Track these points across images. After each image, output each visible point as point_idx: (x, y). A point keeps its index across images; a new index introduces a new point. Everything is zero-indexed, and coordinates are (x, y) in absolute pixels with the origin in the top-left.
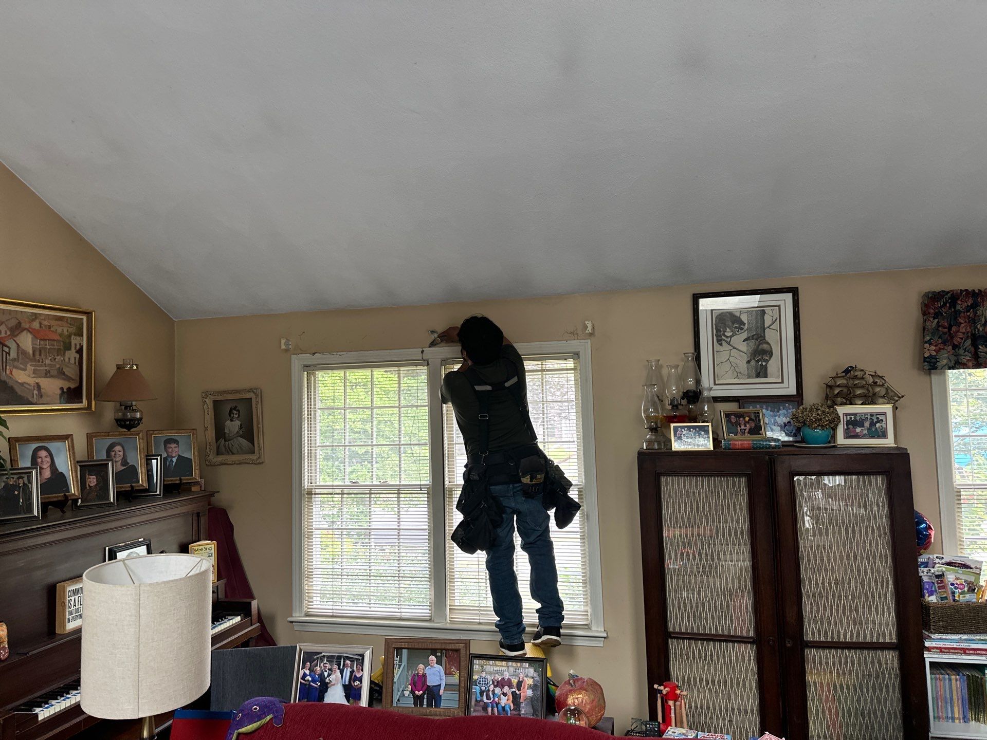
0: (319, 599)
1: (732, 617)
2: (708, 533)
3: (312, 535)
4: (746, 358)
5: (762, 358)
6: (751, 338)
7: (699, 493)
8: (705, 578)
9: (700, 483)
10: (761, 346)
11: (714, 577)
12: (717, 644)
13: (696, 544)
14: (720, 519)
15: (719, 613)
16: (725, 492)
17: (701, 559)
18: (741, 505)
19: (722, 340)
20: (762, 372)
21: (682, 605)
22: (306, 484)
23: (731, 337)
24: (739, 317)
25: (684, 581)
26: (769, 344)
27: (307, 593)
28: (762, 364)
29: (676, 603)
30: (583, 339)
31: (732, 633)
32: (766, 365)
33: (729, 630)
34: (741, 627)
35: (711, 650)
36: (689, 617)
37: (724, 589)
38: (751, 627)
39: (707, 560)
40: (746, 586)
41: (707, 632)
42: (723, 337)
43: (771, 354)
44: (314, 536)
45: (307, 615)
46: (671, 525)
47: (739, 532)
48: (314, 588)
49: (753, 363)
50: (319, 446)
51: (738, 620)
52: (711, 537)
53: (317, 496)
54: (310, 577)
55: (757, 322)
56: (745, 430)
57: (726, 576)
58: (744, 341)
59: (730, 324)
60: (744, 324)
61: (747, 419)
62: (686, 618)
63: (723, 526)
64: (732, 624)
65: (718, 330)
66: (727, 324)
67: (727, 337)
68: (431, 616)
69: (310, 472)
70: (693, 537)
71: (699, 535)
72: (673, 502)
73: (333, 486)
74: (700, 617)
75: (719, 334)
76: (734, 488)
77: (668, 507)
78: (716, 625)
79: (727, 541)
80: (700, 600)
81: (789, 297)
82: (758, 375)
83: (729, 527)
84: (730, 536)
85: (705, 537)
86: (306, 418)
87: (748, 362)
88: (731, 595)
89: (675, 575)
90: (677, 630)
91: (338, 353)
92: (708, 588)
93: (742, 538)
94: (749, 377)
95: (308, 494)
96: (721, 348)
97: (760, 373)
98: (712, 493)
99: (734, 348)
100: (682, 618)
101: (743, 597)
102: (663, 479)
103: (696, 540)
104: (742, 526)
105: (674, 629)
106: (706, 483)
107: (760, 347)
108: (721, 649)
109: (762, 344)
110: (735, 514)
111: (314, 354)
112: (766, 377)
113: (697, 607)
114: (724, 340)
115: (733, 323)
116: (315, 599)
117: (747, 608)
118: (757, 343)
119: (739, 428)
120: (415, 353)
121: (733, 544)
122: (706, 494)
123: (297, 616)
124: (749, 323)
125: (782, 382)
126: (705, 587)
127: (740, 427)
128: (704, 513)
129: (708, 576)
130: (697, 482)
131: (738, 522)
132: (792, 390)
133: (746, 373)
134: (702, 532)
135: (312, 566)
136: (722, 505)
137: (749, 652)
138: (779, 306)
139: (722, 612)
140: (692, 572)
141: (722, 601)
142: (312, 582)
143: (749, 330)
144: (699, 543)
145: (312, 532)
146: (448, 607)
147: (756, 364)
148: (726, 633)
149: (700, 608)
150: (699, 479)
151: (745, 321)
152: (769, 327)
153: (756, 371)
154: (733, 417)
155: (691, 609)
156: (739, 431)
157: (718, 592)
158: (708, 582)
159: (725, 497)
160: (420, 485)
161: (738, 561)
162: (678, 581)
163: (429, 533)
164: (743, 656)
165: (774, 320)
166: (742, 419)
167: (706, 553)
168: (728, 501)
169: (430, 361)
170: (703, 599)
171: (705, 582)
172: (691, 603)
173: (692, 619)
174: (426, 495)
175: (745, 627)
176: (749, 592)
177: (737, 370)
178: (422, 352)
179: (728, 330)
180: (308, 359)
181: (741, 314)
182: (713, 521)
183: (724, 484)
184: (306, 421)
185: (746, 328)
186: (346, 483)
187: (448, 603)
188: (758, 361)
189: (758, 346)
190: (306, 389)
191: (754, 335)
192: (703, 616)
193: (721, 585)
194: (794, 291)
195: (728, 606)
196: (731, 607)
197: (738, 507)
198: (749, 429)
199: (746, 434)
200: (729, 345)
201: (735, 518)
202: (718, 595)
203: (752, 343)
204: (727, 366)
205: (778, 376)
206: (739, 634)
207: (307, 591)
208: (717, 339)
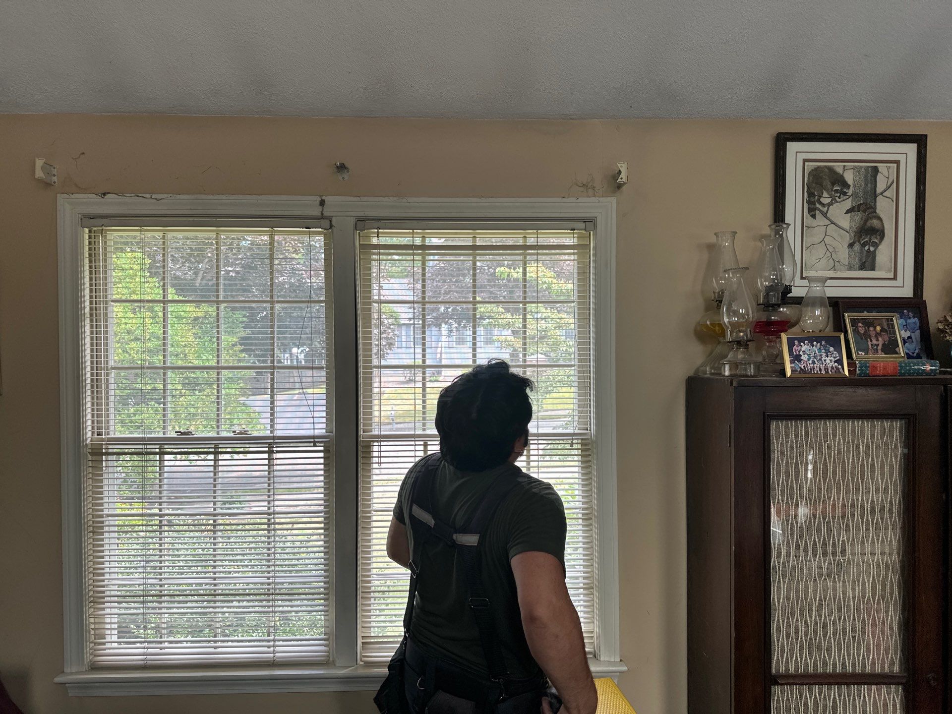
0: (115, 638)
1: (868, 644)
2: (839, 512)
3: (102, 528)
4: (847, 239)
5: (870, 239)
6: (856, 209)
7: (829, 448)
8: (830, 584)
9: (830, 431)
10: (870, 221)
11: (844, 582)
12: (844, 688)
13: (819, 530)
14: (858, 489)
15: (849, 638)
16: (868, 444)
17: (825, 553)
18: (891, 466)
19: (815, 209)
20: (868, 263)
21: (792, 629)
22: (88, 435)
23: (829, 205)
24: (842, 176)
25: (797, 592)
26: (879, 219)
27: (94, 629)
28: (869, 250)
29: (783, 628)
30: (602, 197)
31: (868, 669)
32: (875, 251)
33: (864, 664)
34: (883, 659)
35: (834, 698)
36: (801, 649)
37: (859, 600)
38: (896, 658)
39: (834, 554)
40: (892, 594)
41: (830, 669)
42: (818, 205)
43: (881, 234)
44: (106, 529)
45: (95, 668)
46: (783, 501)
47: (887, 509)
48: (108, 620)
49: (857, 247)
50: (113, 368)
51: (879, 649)
52: (843, 518)
53: (110, 457)
54: (98, 600)
55: (866, 185)
56: (877, 345)
57: (863, 579)
58: (848, 212)
59: (829, 186)
60: (848, 187)
61: (878, 328)
62: (797, 650)
63: (862, 500)
64: (868, 656)
65: (811, 194)
66: (824, 184)
67: (823, 205)
68: (328, 656)
69: (97, 414)
70: (815, 519)
71: (824, 515)
72: (787, 462)
73: (143, 439)
74: (819, 647)
75: (812, 200)
76: (882, 438)
77: (779, 472)
78: (844, 659)
79: (867, 524)
80: (820, 619)
81: (911, 149)
82: (862, 267)
83: (873, 499)
84: (873, 514)
85: (834, 519)
86: (88, 315)
87: (851, 245)
88: (869, 610)
89: (784, 582)
90: (782, 669)
91: (154, 196)
92: (835, 600)
93: (891, 518)
94: (850, 268)
95: (92, 454)
96: (814, 223)
97: (864, 263)
98: (848, 447)
99: (833, 223)
100: (792, 650)
101: (887, 611)
102: (773, 425)
103: (819, 524)
104: (891, 500)
105: (778, 669)
106: (839, 431)
107: (868, 224)
108: (849, 696)
109: (871, 218)
110: (882, 480)
111: (105, 194)
112: (873, 269)
113: (815, 631)
114: (819, 210)
115: (833, 184)
116: (108, 639)
117: (891, 628)
118: (865, 218)
119: (870, 343)
120: (308, 204)
121: (877, 528)
122: (839, 449)
123: (73, 673)
124: (855, 186)
125: (895, 278)
126: (830, 598)
127: (871, 341)
128: (834, 480)
129: (834, 581)
130: (825, 430)
131: (885, 492)
132: (907, 291)
133: (846, 262)
134: (829, 510)
135: (103, 581)
136: (863, 465)
137: (894, 699)
138: (897, 162)
139: (854, 637)
140: (810, 575)
141: (854, 619)
142: (103, 609)
143: (855, 195)
144: (824, 530)
145: (102, 522)
146: (360, 641)
147: (861, 250)
148: (858, 670)
149: (820, 632)
150: (830, 424)
151: (850, 182)
152: (882, 194)
153: (860, 260)
154: (860, 325)
155: (806, 636)
156: (870, 347)
157: (849, 605)
158: (835, 589)
159: (867, 452)
160: (314, 437)
161: (883, 554)
162: (789, 590)
163: (325, 518)
164: (885, 705)
165: (889, 184)
166: (871, 329)
167: (834, 544)
168: (873, 460)
169: (334, 219)
170: (825, 618)
171: (830, 592)
172: (806, 626)
173: (806, 651)
174: (322, 455)
175: (887, 658)
176: (895, 605)
177: (834, 256)
178: (322, 203)
179: (825, 194)
180: (91, 203)
181: (844, 170)
182: (848, 491)
183: (868, 432)
184: (88, 321)
185: (850, 192)
186: (168, 435)
187: (360, 634)
188: (864, 245)
189: (866, 222)
190: (87, 261)
191: (861, 204)
192: (824, 645)
193: (854, 594)
194: (920, 141)
195: (864, 627)
196: (869, 628)
197: (887, 469)
198: (883, 345)
199: (880, 352)
200: (826, 217)
201: (882, 486)
202: (849, 611)
203: (858, 216)
204: (821, 251)
205: (890, 270)
206: (878, 670)
207: (92, 626)
208: (809, 209)
